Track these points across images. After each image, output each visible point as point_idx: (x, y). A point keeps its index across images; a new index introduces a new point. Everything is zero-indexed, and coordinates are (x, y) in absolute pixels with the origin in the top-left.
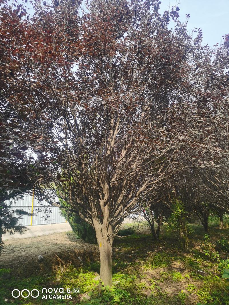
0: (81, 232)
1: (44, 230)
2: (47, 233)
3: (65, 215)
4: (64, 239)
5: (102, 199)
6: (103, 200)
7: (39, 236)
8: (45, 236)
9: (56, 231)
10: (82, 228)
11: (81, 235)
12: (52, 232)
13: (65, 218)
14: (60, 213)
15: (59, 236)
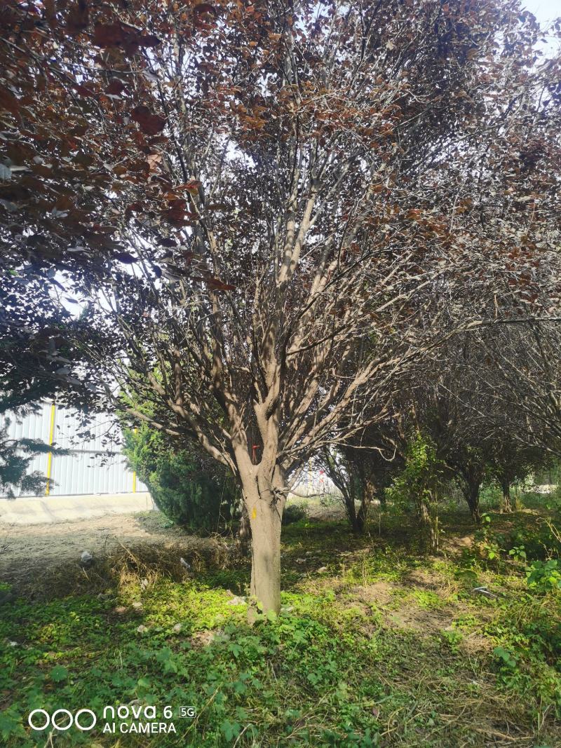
0: (178, 508)
1: (79, 508)
2: (88, 514)
3: (138, 469)
4: (131, 529)
5: (261, 400)
6: (264, 401)
7: (67, 521)
8: (83, 520)
9: (109, 511)
10: (179, 499)
11: (178, 516)
12: (100, 513)
13: (138, 474)
14: (125, 464)
15: (118, 520)
